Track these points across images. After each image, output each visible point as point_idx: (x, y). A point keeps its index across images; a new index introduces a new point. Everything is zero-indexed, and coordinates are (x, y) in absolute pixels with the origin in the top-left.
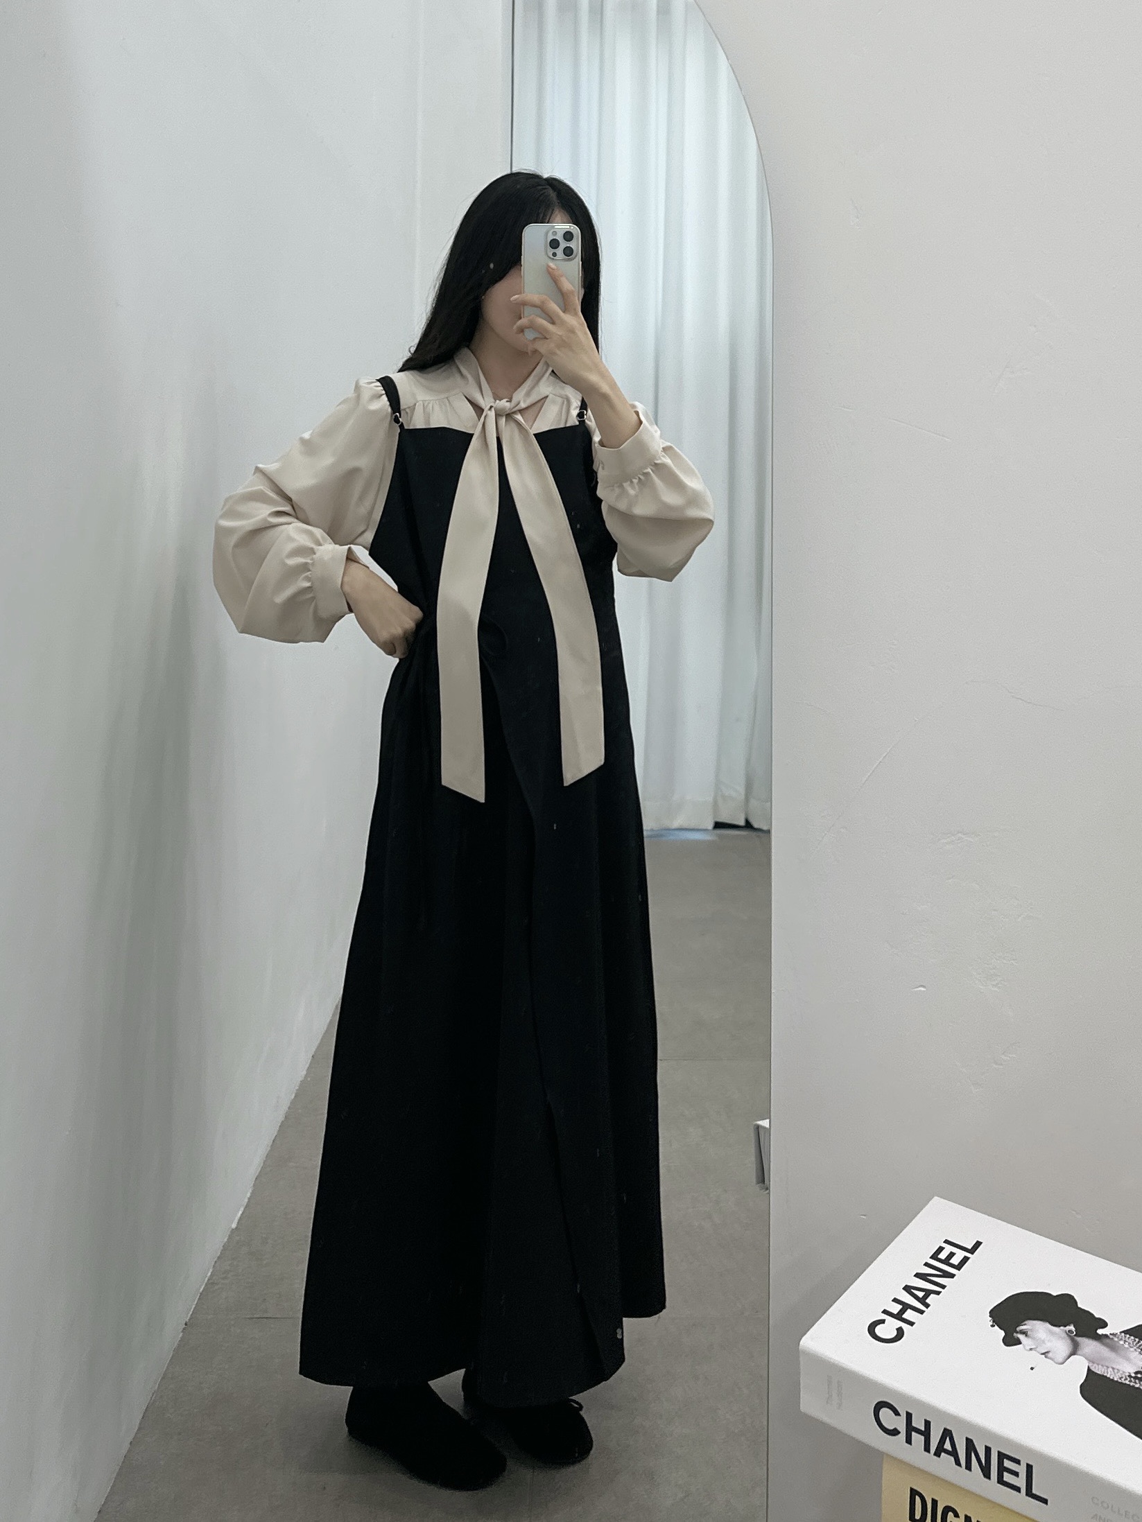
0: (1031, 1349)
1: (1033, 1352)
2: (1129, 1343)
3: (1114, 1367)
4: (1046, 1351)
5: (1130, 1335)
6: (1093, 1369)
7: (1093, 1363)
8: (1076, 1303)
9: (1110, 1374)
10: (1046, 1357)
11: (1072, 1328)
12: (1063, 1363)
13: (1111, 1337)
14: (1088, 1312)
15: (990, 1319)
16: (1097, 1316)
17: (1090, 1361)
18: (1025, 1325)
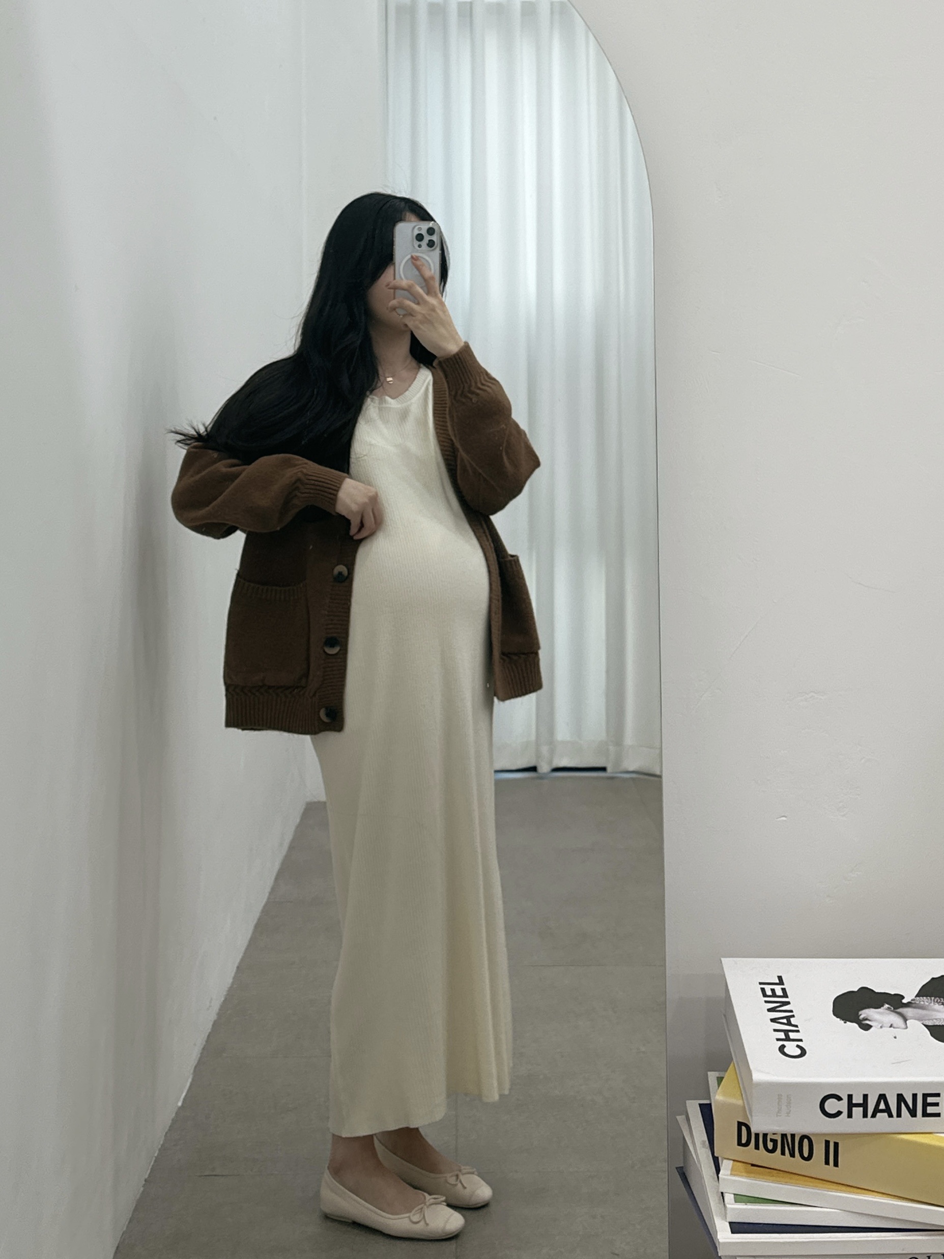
0: (881, 1027)
1: (883, 1028)
2: (927, 1002)
3: (936, 1018)
4: (889, 1025)
5: (923, 996)
6: (924, 1023)
7: (922, 1020)
8: (872, 991)
9: (937, 1023)
10: (894, 1028)
11: (887, 1006)
12: (907, 1028)
13: (913, 1002)
14: (885, 993)
15: (839, 1019)
16: (893, 993)
17: (919, 1020)
18: (861, 1015)
